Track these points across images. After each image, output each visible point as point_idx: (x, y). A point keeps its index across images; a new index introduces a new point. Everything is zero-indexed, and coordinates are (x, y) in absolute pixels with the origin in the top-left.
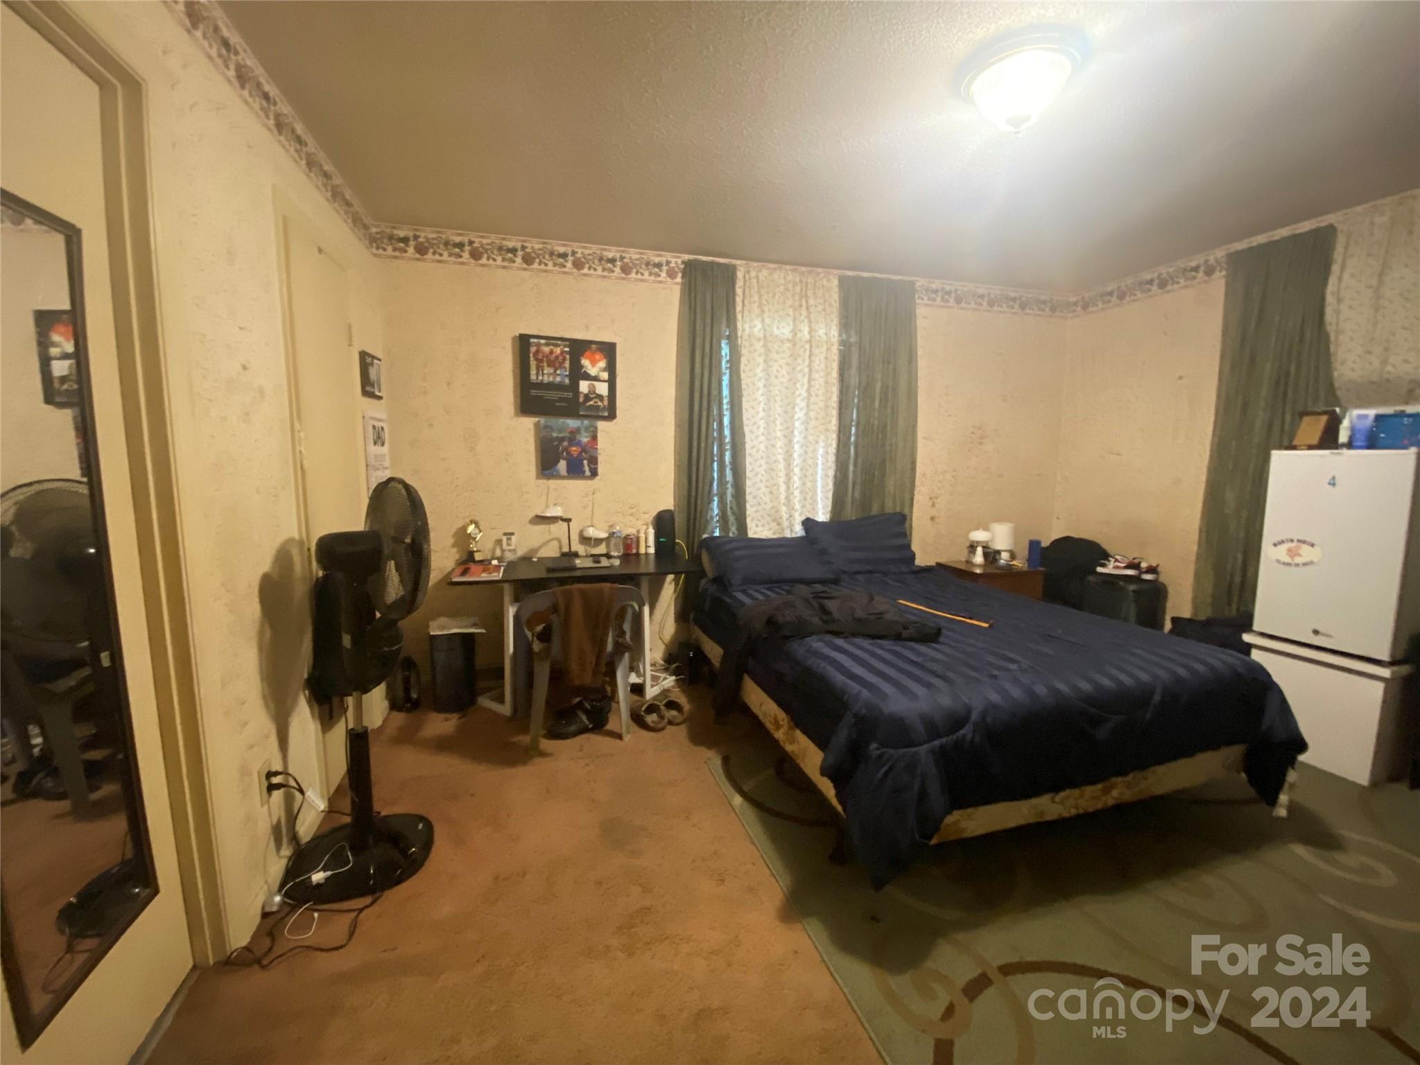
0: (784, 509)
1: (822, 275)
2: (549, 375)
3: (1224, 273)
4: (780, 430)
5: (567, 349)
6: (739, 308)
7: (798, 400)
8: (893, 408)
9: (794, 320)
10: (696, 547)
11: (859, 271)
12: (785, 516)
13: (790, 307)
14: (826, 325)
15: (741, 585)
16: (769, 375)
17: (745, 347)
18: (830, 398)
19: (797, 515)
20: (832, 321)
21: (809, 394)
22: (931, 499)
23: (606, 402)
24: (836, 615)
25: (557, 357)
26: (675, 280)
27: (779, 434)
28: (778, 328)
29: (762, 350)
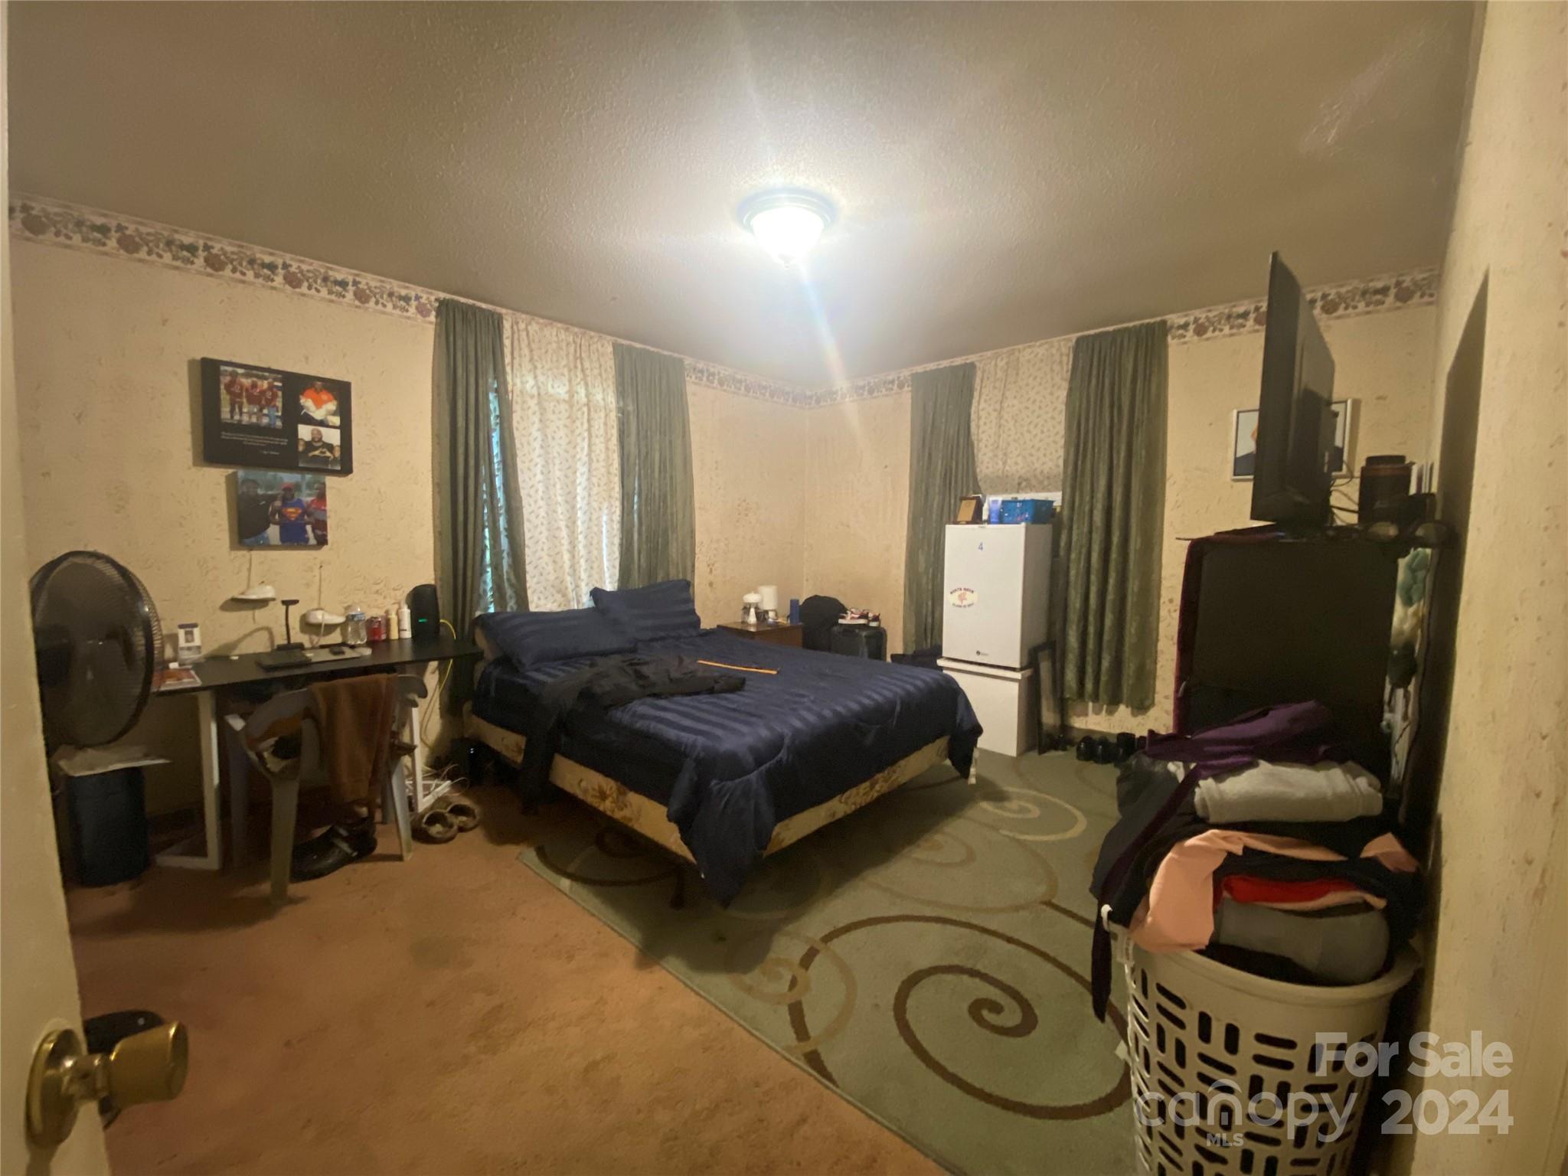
0: (569, 579)
1: (596, 340)
2: (250, 414)
3: (910, 388)
4: (562, 496)
5: (279, 384)
6: (507, 360)
7: (579, 465)
8: (671, 478)
9: (570, 381)
10: (467, 625)
11: (632, 341)
12: (570, 587)
13: (564, 366)
14: (604, 391)
15: (533, 664)
16: (546, 436)
17: (517, 403)
18: (612, 464)
19: (583, 585)
20: (608, 386)
21: (591, 460)
22: (709, 566)
23: (337, 454)
24: (653, 678)
25: (263, 392)
26: (428, 319)
27: (559, 499)
28: (553, 387)
29: (536, 408)
